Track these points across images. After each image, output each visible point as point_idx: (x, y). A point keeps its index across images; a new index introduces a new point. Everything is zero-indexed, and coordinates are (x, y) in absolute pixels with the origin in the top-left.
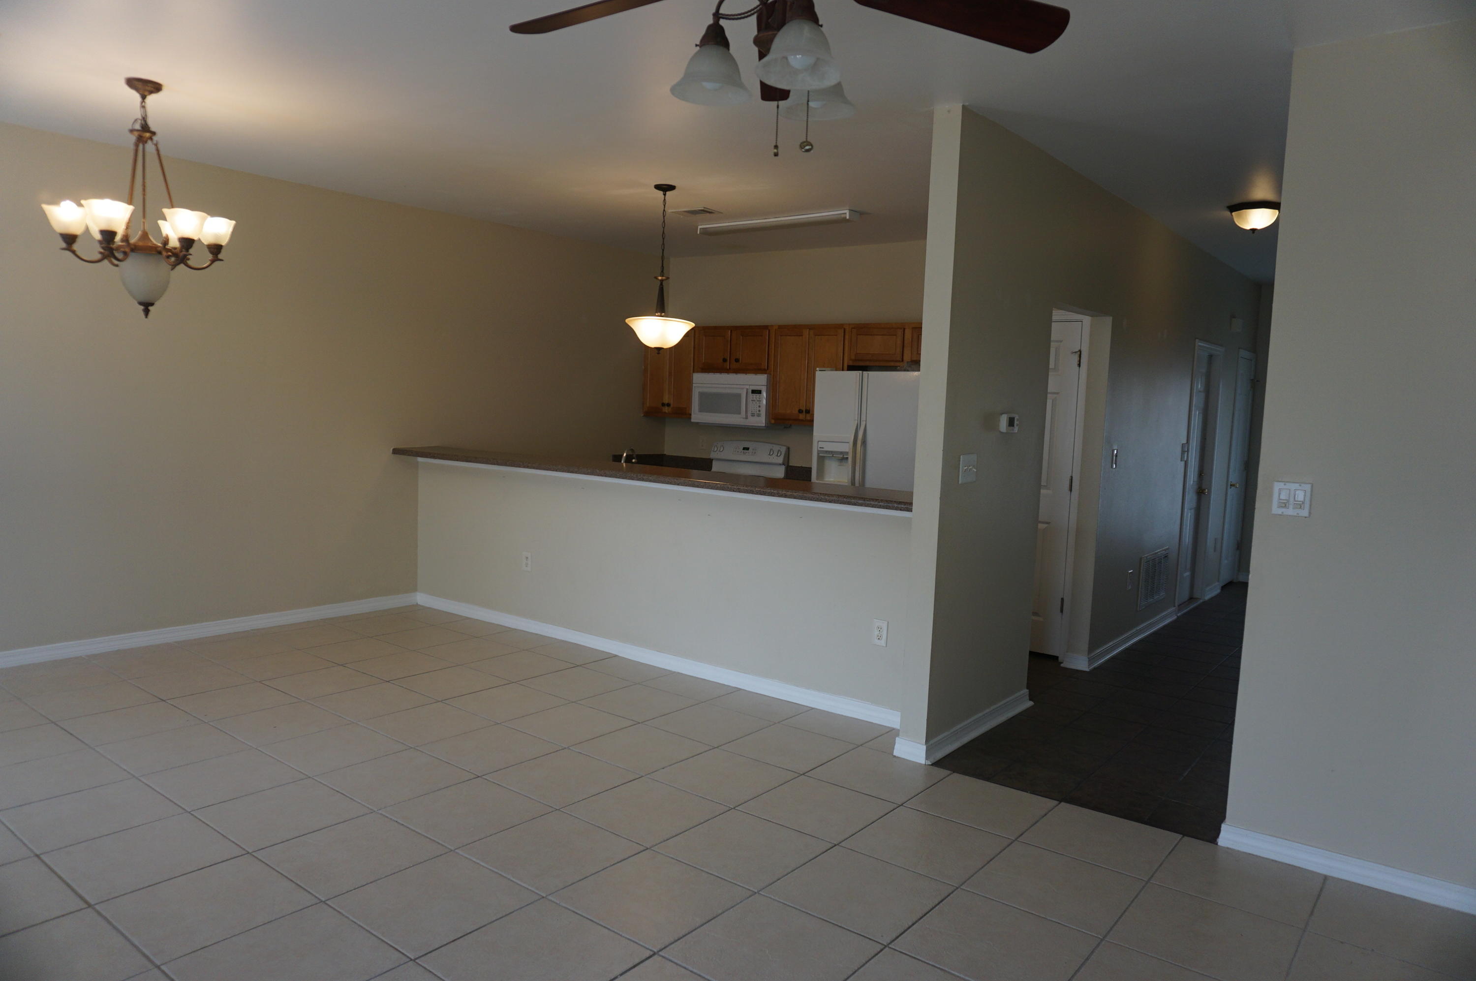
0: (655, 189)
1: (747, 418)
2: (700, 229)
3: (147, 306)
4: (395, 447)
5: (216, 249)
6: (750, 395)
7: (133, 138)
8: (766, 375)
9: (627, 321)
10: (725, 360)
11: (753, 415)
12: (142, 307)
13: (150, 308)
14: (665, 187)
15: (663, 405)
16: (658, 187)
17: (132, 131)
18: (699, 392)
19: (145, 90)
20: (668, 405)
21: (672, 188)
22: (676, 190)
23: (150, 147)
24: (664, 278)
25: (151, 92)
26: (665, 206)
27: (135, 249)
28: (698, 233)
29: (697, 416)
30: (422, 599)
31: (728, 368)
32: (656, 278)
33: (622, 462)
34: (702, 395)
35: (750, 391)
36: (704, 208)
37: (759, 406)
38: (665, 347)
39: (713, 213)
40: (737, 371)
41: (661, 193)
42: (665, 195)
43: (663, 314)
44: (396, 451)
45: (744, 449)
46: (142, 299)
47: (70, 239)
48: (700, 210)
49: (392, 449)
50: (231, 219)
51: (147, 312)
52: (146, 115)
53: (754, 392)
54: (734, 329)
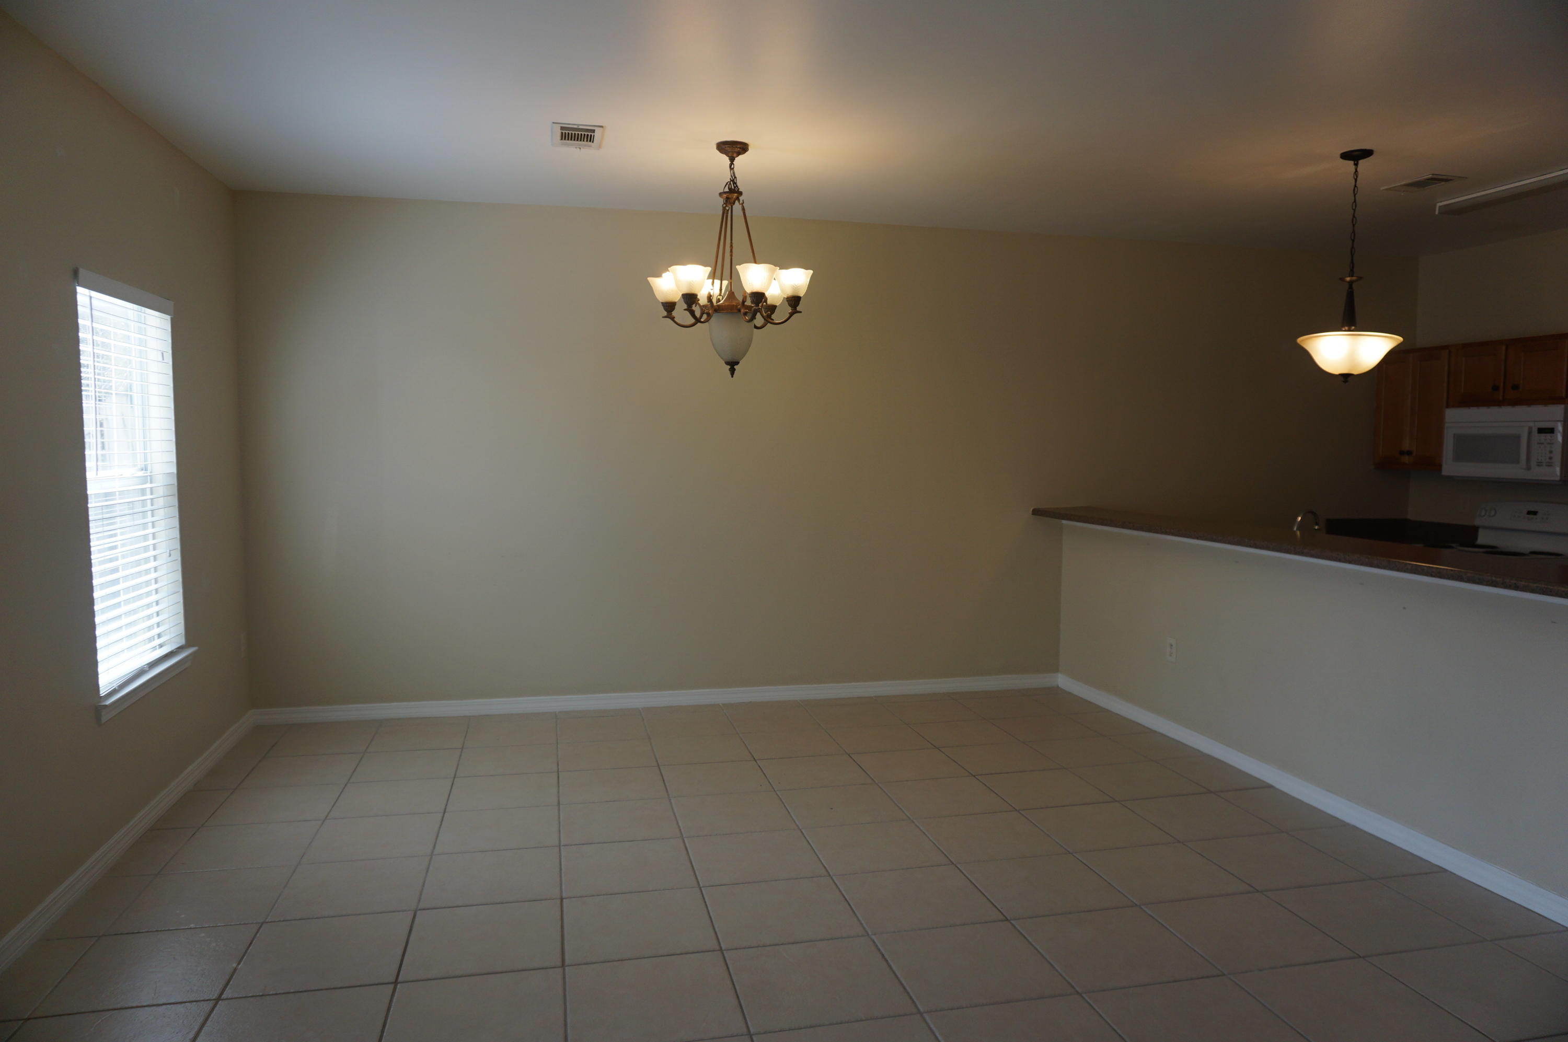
0: (1341, 160)
1: (1529, 468)
2: (1440, 207)
3: (732, 365)
4: (1035, 507)
5: (794, 301)
6: (1536, 437)
7: (721, 201)
8: (1562, 406)
9: (1299, 340)
10: (1495, 388)
11: (1539, 464)
12: (729, 367)
13: (736, 367)
14: (1357, 153)
15: (1402, 453)
16: (1346, 156)
17: (721, 194)
18: (1454, 435)
19: (733, 152)
20: (1409, 453)
21: (1367, 153)
22: (1375, 153)
23: (737, 207)
24: (1354, 278)
25: (739, 154)
26: (1356, 180)
27: (718, 309)
28: (1437, 212)
29: (1450, 467)
30: (1063, 681)
31: (1501, 398)
32: (1342, 279)
33: (1295, 529)
34: (1459, 438)
35: (1535, 430)
36: (1433, 174)
37: (1551, 452)
38: (1355, 372)
39: (1451, 180)
40: (1514, 403)
41: (1351, 163)
42: (1356, 165)
43: (1353, 327)
44: (1036, 512)
45: (1529, 513)
46: (730, 359)
47: (669, 307)
48: (1428, 179)
49: (1031, 510)
50: (807, 269)
51: (732, 371)
52: (735, 177)
53: (1541, 431)
54: (1510, 343)
